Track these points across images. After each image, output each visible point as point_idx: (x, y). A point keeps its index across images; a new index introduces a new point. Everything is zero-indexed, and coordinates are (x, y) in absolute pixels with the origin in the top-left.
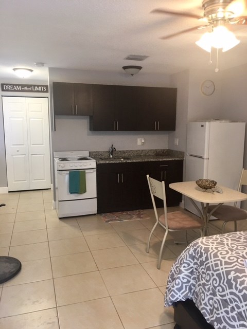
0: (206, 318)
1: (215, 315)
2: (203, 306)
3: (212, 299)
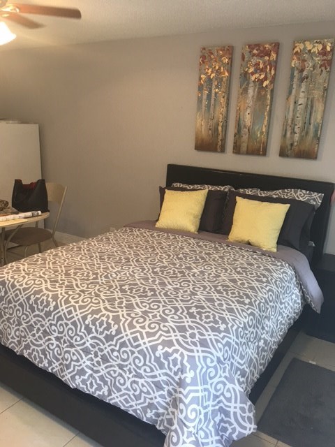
0: (15, 351)
1: (24, 343)
2: (11, 340)
3: (18, 330)
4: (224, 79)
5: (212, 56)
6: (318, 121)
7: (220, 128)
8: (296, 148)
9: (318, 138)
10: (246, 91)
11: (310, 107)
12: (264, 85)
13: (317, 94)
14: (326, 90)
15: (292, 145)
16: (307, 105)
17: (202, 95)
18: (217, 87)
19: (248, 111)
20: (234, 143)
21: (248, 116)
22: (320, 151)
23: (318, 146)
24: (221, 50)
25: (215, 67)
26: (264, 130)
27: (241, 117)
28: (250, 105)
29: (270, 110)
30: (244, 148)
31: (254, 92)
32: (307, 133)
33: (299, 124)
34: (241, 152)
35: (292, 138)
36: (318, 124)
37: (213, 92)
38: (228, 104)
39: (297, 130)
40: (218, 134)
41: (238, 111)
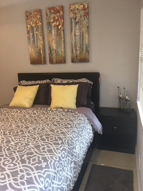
4: (39, 26)
5: (31, 15)
6: (87, 43)
7: (41, 52)
8: (78, 58)
9: (88, 51)
10: (51, 31)
11: (82, 36)
12: (59, 28)
13: (84, 30)
14: (88, 27)
15: (77, 56)
16: (80, 36)
17: (30, 36)
18: (36, 31)
19: (54, 42)
20: (49, 58)
21: (54, 44)
22: (90, 57)
23: (89, 56)
24: (36, 12)
25: (34, 21)
26: (63, 50)
27: (51, 45)
28: (54, 38)
29: (64, 40)
30: (54, 61)
31: (55, 32)
32: (83, 50)
33: (78, 46)
34: (53, 63)
35: (76, 53)
36: (87, 44)
37: (35, 33)
38: (43, 39)
39: (78, 49)
40: (41, 55)
41: (49, 42)
